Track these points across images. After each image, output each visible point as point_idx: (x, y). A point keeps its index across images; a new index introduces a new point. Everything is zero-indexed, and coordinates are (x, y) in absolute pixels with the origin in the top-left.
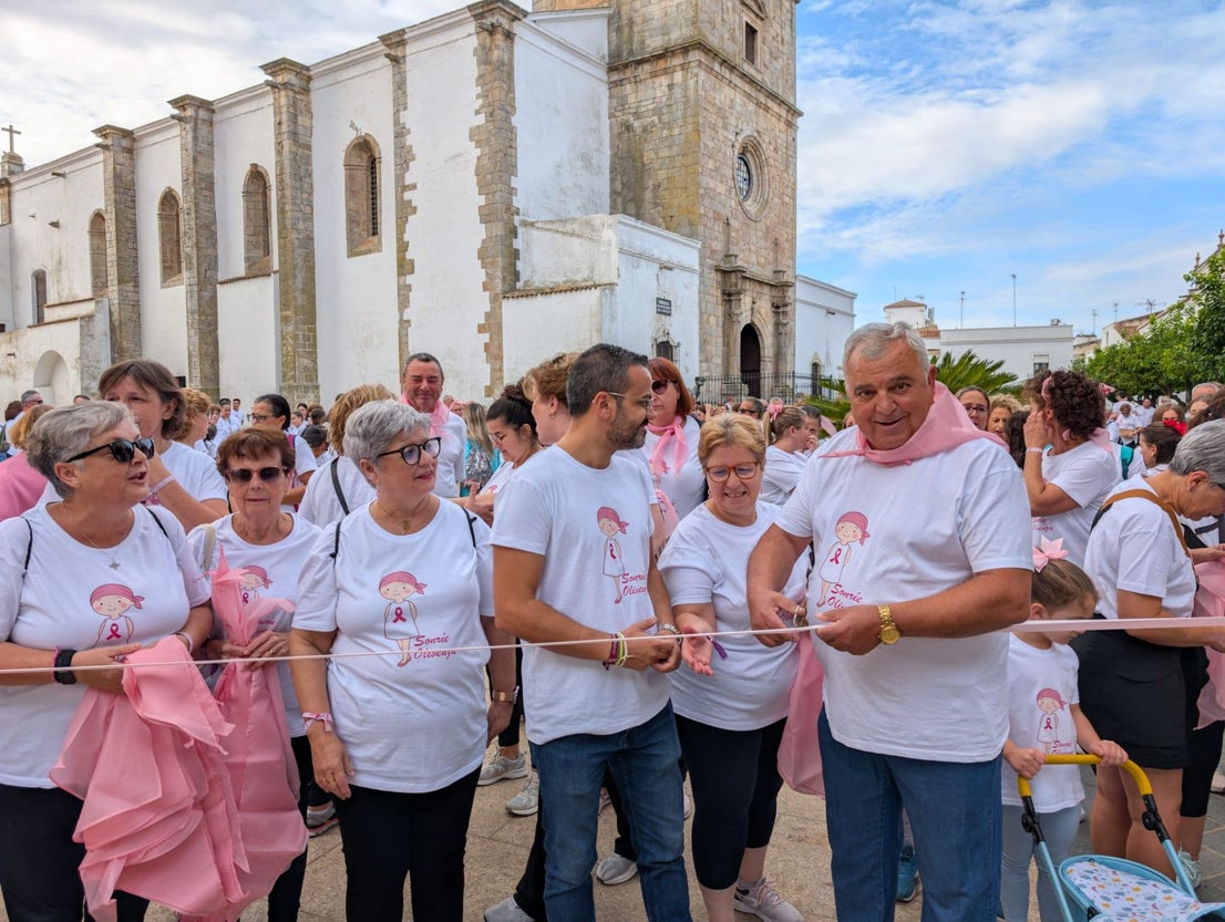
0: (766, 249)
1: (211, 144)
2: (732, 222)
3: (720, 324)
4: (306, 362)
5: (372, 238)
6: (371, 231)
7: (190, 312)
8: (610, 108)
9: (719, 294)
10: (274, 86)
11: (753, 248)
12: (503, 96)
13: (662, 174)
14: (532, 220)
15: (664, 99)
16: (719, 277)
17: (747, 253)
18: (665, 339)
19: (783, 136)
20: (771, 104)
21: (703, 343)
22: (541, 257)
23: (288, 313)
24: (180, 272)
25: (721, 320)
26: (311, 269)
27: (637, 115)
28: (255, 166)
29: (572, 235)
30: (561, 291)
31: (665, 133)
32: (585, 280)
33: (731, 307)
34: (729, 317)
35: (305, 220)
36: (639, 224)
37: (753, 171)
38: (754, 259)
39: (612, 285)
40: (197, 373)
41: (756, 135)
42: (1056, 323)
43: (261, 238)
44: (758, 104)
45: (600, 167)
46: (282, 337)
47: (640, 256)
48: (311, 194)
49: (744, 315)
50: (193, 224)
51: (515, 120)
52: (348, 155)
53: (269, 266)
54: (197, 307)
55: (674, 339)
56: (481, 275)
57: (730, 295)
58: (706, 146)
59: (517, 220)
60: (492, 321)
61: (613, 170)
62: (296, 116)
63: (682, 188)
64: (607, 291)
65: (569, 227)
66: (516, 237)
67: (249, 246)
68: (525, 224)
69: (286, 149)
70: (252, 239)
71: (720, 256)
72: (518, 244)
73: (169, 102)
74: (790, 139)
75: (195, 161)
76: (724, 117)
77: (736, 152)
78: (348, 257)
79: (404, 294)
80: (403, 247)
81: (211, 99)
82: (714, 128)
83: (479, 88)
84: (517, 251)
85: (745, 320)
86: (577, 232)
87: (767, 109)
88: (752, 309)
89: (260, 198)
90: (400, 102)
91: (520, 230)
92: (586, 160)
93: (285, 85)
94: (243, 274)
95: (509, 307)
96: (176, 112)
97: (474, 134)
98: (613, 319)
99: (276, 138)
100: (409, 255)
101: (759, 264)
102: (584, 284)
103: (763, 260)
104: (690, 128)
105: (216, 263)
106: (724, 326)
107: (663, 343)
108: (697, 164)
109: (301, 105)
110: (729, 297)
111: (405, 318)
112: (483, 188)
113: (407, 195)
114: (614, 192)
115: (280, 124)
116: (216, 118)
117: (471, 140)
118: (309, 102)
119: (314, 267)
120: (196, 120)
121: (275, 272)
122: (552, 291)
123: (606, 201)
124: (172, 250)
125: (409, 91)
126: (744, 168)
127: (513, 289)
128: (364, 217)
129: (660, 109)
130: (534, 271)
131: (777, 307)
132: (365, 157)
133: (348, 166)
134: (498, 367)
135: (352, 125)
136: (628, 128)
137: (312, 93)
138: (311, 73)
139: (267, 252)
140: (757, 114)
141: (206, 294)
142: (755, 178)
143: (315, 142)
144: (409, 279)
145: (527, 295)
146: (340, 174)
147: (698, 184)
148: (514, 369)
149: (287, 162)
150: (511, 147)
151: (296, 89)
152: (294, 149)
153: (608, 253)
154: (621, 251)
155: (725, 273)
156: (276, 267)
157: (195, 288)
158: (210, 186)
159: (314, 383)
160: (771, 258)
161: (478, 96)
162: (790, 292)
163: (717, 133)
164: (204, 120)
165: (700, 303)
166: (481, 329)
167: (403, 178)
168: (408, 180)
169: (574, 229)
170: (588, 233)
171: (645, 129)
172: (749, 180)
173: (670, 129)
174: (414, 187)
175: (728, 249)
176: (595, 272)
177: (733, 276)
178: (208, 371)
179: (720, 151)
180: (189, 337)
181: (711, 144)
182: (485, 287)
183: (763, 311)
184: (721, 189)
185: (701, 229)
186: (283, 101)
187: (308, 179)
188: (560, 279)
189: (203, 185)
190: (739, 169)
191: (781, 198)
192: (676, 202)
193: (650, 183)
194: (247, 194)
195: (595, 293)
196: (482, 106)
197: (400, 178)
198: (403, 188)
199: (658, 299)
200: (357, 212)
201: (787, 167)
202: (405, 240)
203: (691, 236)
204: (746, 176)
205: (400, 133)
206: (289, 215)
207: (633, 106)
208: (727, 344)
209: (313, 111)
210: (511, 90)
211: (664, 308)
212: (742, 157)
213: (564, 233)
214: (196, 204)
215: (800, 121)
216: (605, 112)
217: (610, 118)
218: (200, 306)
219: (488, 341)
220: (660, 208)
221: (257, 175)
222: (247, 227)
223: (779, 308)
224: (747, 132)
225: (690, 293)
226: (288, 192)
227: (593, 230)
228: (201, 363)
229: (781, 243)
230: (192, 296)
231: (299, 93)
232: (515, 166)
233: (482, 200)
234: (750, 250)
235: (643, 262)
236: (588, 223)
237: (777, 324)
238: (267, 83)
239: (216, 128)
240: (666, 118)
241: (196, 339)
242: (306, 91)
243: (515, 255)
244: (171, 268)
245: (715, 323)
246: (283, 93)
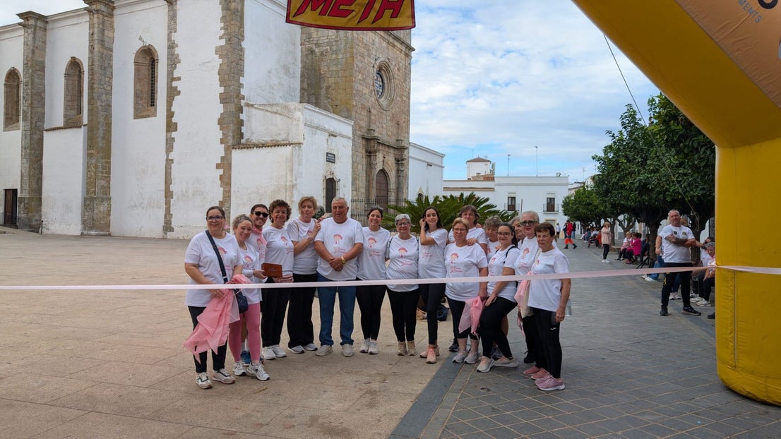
0: (392, 126)
1: (45, 42)
2: (372, 110)
3: (365, 169)
4: (103, 182)
5: (150, 108)
6: (150, 104)
7: (24, 148)
8: (301, 40)
9: (364, 152)
10: (89, 11)
11: (384, 126)
12: (237, 30)
13: (332, 81)
14: (252, 103)
15: (334, 37)
16: (364, 142)
17: (381, 128)
18: (331, 177)
19: (403, 62)
20: (396, 43)
21: (354, 180)
22: (256, 125)
23: (93, 151)
24: (18, 121)
25: (365, 167)
26: (109, 125)
27: (317, 45)
28: (74, 58)
29: (276, 113)
30: (268, 146)
31: (334, 56)
32: (284, 140)
33: (370, 160)
34: (370, 166)
35: (106, 94)
36: (317, 109)
37: (385, 82)
38: (384, 132)
39: (300, 144)
40: (26, 187)
41: (387, 61)
42: (559, 175)
43: (75, 103)
44: (389, 43)
45: (294, 73)
46: (88, 167)
47: (317, 128)
48: (111, 78)
49: (378, 164)
50: (29, 91)
51: (243, 44)
52: (137, 56)
53: (81, 120)
54: (29, 145)
55: (337, 176)
56: (220, 134)
57: (370, 152)
58: (357, 66)
59: (243, 102)
60: (225, 162)
61: (302, 76)
62: (103, 30)
63: (343, 89)
64: (297, 148)
65: (274, 109)
66: (242, 113)
67: (67, 108)
68: (248, 105)
69: (96, 50)
70: (70, 103)
71: (364, 130)
72: (243, 116)
73: (18, 15)
74: (407, 64)
75: (33, 52)
76: (368, 50)
77: (375, 70)
78: (134, 119)
79: (170, 144)
80: (170, 115)
81: (46, 15)
82: (362, 56)
83: (223, 24)
84: (242, 121)
85: (379, 167)
86: (279, 112)
87: (394, 46)
88: (383, 161)
89: (76, 78)
90: (172, 28)
91: (245, 109)
92: (287, 70)
93: (98, 11)
94: (62, 126)
95: (237, 155)
96: (22, 21)
97: (219, 51)
98: (300, 164)
99: (90, 43)
100: (174, 120)
101: (388, 135)
102: (283, 142)
103: (390, 133)
104: (348, 55)
105: (44, 117)
106: (366, 171)
107: (329, 179)
108: (352, 76)
109: (107, 24)
110: (370, 154)
111: (170, 158)
112: (222, 82)
113: (175, 84)
114: (302, 89)
115: (93, 34)
116: (49, 26)
117: (216, 54)
118: (112, 22)
119: (111, 123)
120: (35, 27)
121: (85, 125)
122: (263, 145)
123: (298, 94)
124: (12, 108)
125: (178, 21)
126: (380, 79)
127: (239, 143)
128: (146, 95)
129: (331, 42)
130: (252, 133)
131: (398, 161)
132: (148, 58)
133: (136, 63)
134: (228, 189)
135: (140, 39)
136: (312, 52)
137: (115, 17)
138: (115, 5)
139: (80, 111)
140: (388, 49)
141: (36, 137)
142: (386, 86)
143: (115, 47)
144: (174, 134)
145: (248, 148)
146: (132, 67)
147: (352, 88)
148: (238, 191)
149: (96, 58)
150: (241, 59)
151: (105, 14)
152: (101, 50)
153: (298, 125)
154: (306, 124)
155: (367, 140)
156: (85, 121)
157: (28, 133)
158: (43, 69)
159: (108, 196)
160: (395, 132)
161: (222, 29)
162: (406, 152)
163: (364, 59)
164: (41, 27)
165: (352, 156)
166: (218, 166)
167: (173, 73)
168: (176, 74)
169: (277, 110)
170: (285, 112)
171: (322, 54)
172: (383, 86)
173: (337, 54)
174: (179, 79)
175: (370, 126)
176: (290, 136)
177: (372, 142)
178: (34, 185)
179: (366, 69)
180: (22, 163)
181: (360, 65)
182: (222, 141)
183: (390, 163)
184: (366, 91)
185: (354, 114)
186: (96, 20)
187: (109, 69)
188: (268, 139)
189: (38, 68)
190: (377, 80)
191: (401, 97)
192: (339, 97)
193: (324, 85)
194: (67, 75)
195: (289, 148)
196: (224, 35)
197: (170, 73)
198: (171, 79)
199: (327, 153)
200: (142, 91)
201: (405, 80)
202: (172, 110)
203: (348, 117)
204: (381, 84)
205: (172, 46)
206: (96, 90)
207: (315, 39)
208: (368, 181)
209: (115, 28)
210: (242, 26)
211: (331, 158)
212: (379, 73)
213: (272, 112)
214: (32, 80)
215: (413, 53)
216: (298, 42)
217: (301, 45)
218: (31, 144)
219: (222, 174)
220: (330, 100)
221: (75, 64)
222: (66, 96)
223: (400, 161)
224: (382, 59)
225: (345, 150)
226: (96, 77)
227: (289, 111)
228: (30, 180)
229: (402, 121)
230: (25, 138)
231: (106, 16)
232: (243, 71)
233: (222, 90)
234: (382, 127)
235: (318, 131)
236: (286, 107)
237: (398, 171)
238: (85, 9)
239: (48, 33)
240: (334, 48)
241: (27, 165)
242: (111, 15)
243: (241, 123)
244: (11, 118)
245: (362, 169)
246: (96, 16)
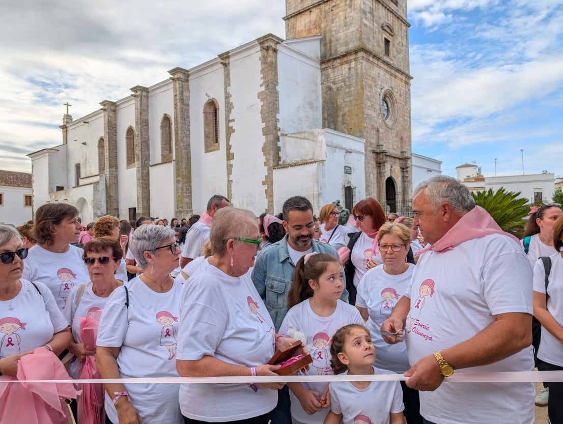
0: (397, 141)
1: (147, 106)
2: (380, 130)
3: (375, 177)
4: (187, 200)
5: (215, 144)
6: (215, 141)
7: (138, 179)
8: (321, 80)
9: (374, 163)
10: (173, 79)
11: (391, 141)
12: (272, 78)
13: (346, 109)
14: (286, 133)
15: (347, 75)
16: (374, 155)
17: (387, 144)
18: (349, 185)
19: (404, 89)
20: (397, 74)
21: (367, 187)
22: (290, 150)
23: (179, 178)
24: (134, 162)
25: (376, 176)
26: (189, 159)
27: (334, 83)
28: (165, 115)
29: (304, 139)
30: (299, 165)
31: (347, 90)
32: (311, 159)
33: (380, 170)
34: (380, 174)
35: (187, 137)
36: (335, 132)
37: (390, 106)
38: (391, 146)
39: (323, 161)
40: (141, 206)
41: (390, 89)
42: (545, 173)
43: (168, 146)
44: (391, 74)
45: (317, 107)
46: (177, 189)
47: (336, 147)
48: (189, 126)
49: (387, 173)
50: (140, 141)
51: (278, 88)
52: (205, 108)
53: (171, 158)
54: (141, 177)
55: (353, 185)
56: (263, 159)
57: (380, 164)
58: (367, 95)
59: (279, 133)
60: (269, 179)
61: (323, 108)
62: (182, 92)
63: (356, 115)
64: (321, 164)
65: (303, 136)
66: (279, 141)
67: (163, 149)
68: (283, 135)
69: (178, 107)
70: (164, 146)
71: (374, 146)
72: (280, 144)
73: (130, 89)
74: (407, 90)
75: (141, 113)
76: (375, 82)
77: (381, 97)
78: (205, 153)
79: (229, 168)
80: (229, 147)
81: (148, 87)
82: (370, 87)
83: (262, 75)
84: (279, 147)
85: (387, 175)
86: (307, 137)
87: (396, 77)
88: (391, 170)
89: (167, 128)
90: (227, 83)
91: (281, 138)
92: (311, 105)
93: (178, 79)
94: (160, 162)
95: (276, 173)
96: (133, 93)
97: (260, 95)
98: (323, 177)
99: (174, 102)
100: (231, 151)
101: (393, 149)
102: (310, 161)
103: (395, 147)
104: (359, 87)
105: (149, 157)
106: (377, 179)
107: (347, 187)
108: (363, 103)
109: (185, 87)
110: (379, 164)
111: (230, 179)
112: (264, 119)
113: (231, 124)
114: (324, 119)
115: (176, 95)
116: (150, 95)
117: (258, 98)
118: (188, 85)
119: (190, 158)
120: (141, 96)
121: (174, 161)
122: (296, 165)
123: (320, 123)
124: (131, 153)
125: (231, 78)
126: (385, 104)
127: (278, 165)
128: (212, 135)
129: (345, 79)
130: (287, 156)
131: (403, 169)
132: (212, 108)
133: (205, 113)
134: (271, 200)
135: (207, 95)
136: (330, 89)
137: (190, 81)
138: (189, 73)
139: (171, 152)
140: (391, 80)
141: (145, 171)
142: (390, 109)
143: (191, 103)
144: (232, 162)
145: (284, 167)
146: (202, 116)
147: (363, 113)
148: (278, 201)
149: (179, 112)
150: (276, 100)
151: (183, 80)
152: (182, 106)
153: (321, 147)
154: (327, 145)
155: (377, 153)
156: (174, 158)
157: (140, 169)
158: (147, 125)
159: (191, 209)
160: (399, 146)
161: (261, 78)
162: (409, 162)
163: (372, 89)
164: (145, 96)
165: (365, 168)
166: (264, 183)
167: (229, 117)
168: (231, 118)
169: (305, 136)
170: (312, 137)
171: (338, 89)
172: (388, 110)
173: (350, 88)
174: (233, 120)
175: (378, 142)
176: (315, 155)
177: (381, 155)
178: (145, 204)
179: (374, 97)
180: (138, 190)
181: (369, 94)
182: (265, 164)
183: (396, 171)
184: (374, 115)
185: (365, 134)
186: (177, 86)
187: (188, 119)
188: (299, 159)
189: (144, 124)
190: (383, 105)
191: (403, 117)
192: (353, 121)
193: (341, 113)
194: (162, 127)
195: (315, 165)
196: (263, 83)
197: (227, 117)
198: (228, 121)
199: (345, 167)
200: (209, 133)
201: (406, 103)
202: (230, 144)
203: (360, 137)
204: (386, 108)
205: (228, 97)
206: (180, 135)
207: (332, 79)
208: (379, 187)
209: (190, 89)
210: (276, 74)
211: (348, 171)
212: (384, 100)
213: (300, 138)
214: (141, 132)
215: (412, 81)
216: (319, 81)
217: (322, 84)
218: (142, 176)
219: (266, 188)
220: (345, 125)
221: (166, 118)
222: (162, 141)
223: (404, 169)
224: (386, 88)
225: (360, 164)
226: (179, 125)
227: (314, 136)
228: (142, 201)
229: (404, 138)
230: (139, 172)
231: (184, 82)
232: (278, 109)
233: (263, 125)
234: (389, 143)
235: (338, 150)
236: (312, 133)
237: (403, 177)
238: (171, 78)
239: (150, 100)
240: (347, 83)
241: (140, 191)
242: (187, 81)
243: (279, 149)
244: (131, 160)
245: (373, 177)
246: (177, 82)
